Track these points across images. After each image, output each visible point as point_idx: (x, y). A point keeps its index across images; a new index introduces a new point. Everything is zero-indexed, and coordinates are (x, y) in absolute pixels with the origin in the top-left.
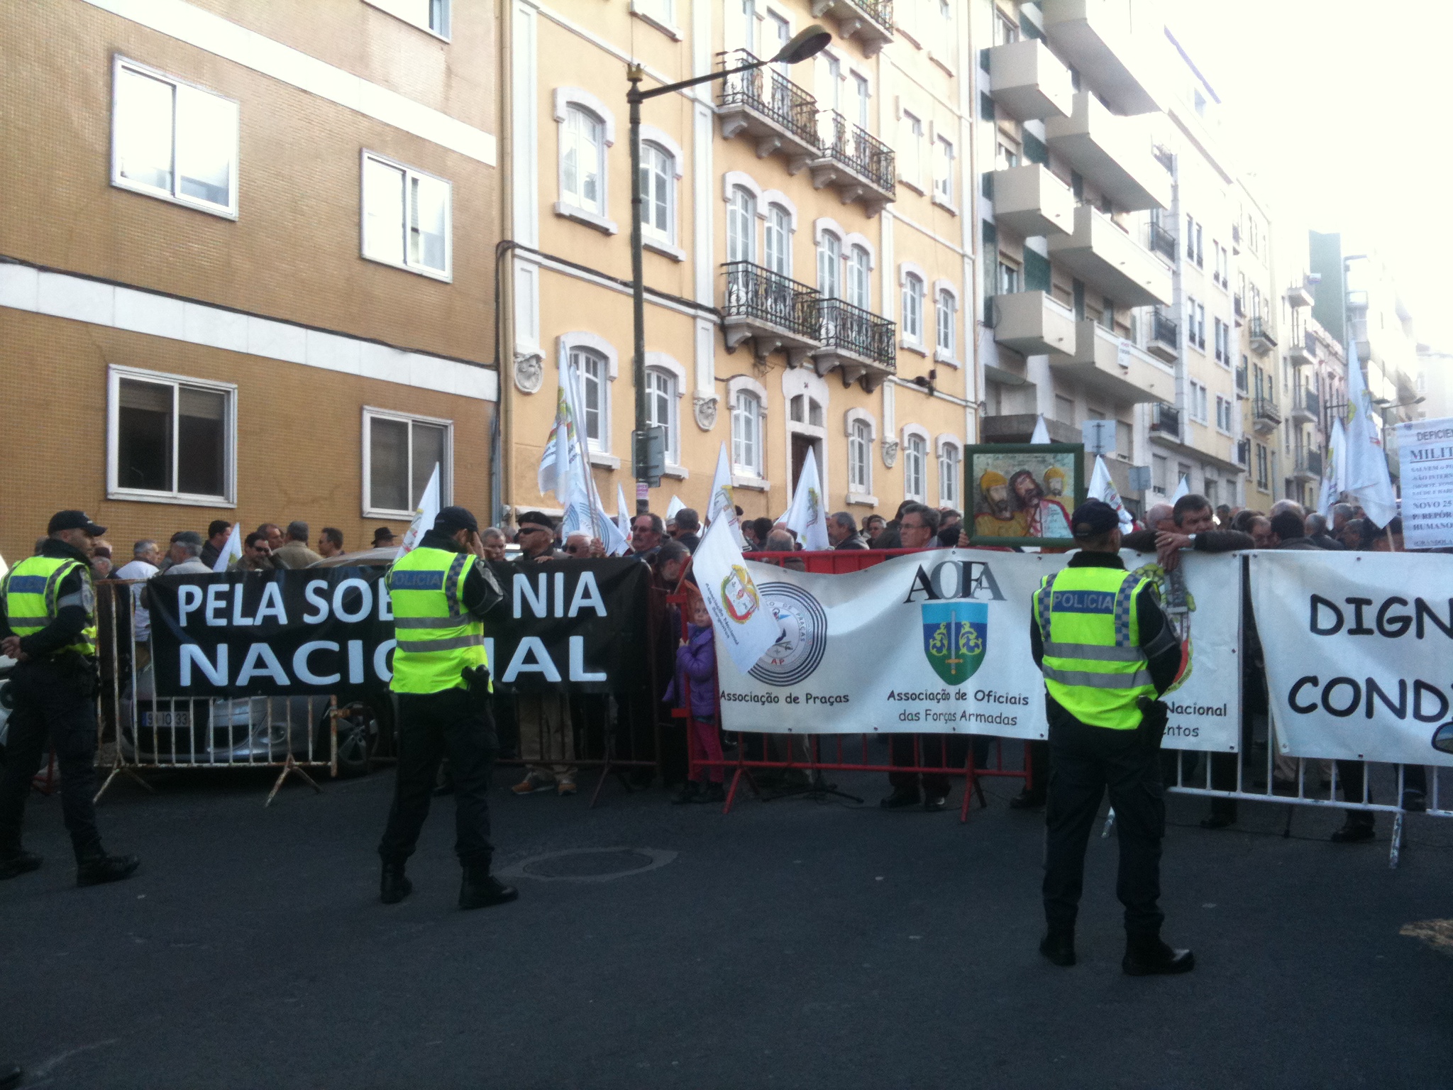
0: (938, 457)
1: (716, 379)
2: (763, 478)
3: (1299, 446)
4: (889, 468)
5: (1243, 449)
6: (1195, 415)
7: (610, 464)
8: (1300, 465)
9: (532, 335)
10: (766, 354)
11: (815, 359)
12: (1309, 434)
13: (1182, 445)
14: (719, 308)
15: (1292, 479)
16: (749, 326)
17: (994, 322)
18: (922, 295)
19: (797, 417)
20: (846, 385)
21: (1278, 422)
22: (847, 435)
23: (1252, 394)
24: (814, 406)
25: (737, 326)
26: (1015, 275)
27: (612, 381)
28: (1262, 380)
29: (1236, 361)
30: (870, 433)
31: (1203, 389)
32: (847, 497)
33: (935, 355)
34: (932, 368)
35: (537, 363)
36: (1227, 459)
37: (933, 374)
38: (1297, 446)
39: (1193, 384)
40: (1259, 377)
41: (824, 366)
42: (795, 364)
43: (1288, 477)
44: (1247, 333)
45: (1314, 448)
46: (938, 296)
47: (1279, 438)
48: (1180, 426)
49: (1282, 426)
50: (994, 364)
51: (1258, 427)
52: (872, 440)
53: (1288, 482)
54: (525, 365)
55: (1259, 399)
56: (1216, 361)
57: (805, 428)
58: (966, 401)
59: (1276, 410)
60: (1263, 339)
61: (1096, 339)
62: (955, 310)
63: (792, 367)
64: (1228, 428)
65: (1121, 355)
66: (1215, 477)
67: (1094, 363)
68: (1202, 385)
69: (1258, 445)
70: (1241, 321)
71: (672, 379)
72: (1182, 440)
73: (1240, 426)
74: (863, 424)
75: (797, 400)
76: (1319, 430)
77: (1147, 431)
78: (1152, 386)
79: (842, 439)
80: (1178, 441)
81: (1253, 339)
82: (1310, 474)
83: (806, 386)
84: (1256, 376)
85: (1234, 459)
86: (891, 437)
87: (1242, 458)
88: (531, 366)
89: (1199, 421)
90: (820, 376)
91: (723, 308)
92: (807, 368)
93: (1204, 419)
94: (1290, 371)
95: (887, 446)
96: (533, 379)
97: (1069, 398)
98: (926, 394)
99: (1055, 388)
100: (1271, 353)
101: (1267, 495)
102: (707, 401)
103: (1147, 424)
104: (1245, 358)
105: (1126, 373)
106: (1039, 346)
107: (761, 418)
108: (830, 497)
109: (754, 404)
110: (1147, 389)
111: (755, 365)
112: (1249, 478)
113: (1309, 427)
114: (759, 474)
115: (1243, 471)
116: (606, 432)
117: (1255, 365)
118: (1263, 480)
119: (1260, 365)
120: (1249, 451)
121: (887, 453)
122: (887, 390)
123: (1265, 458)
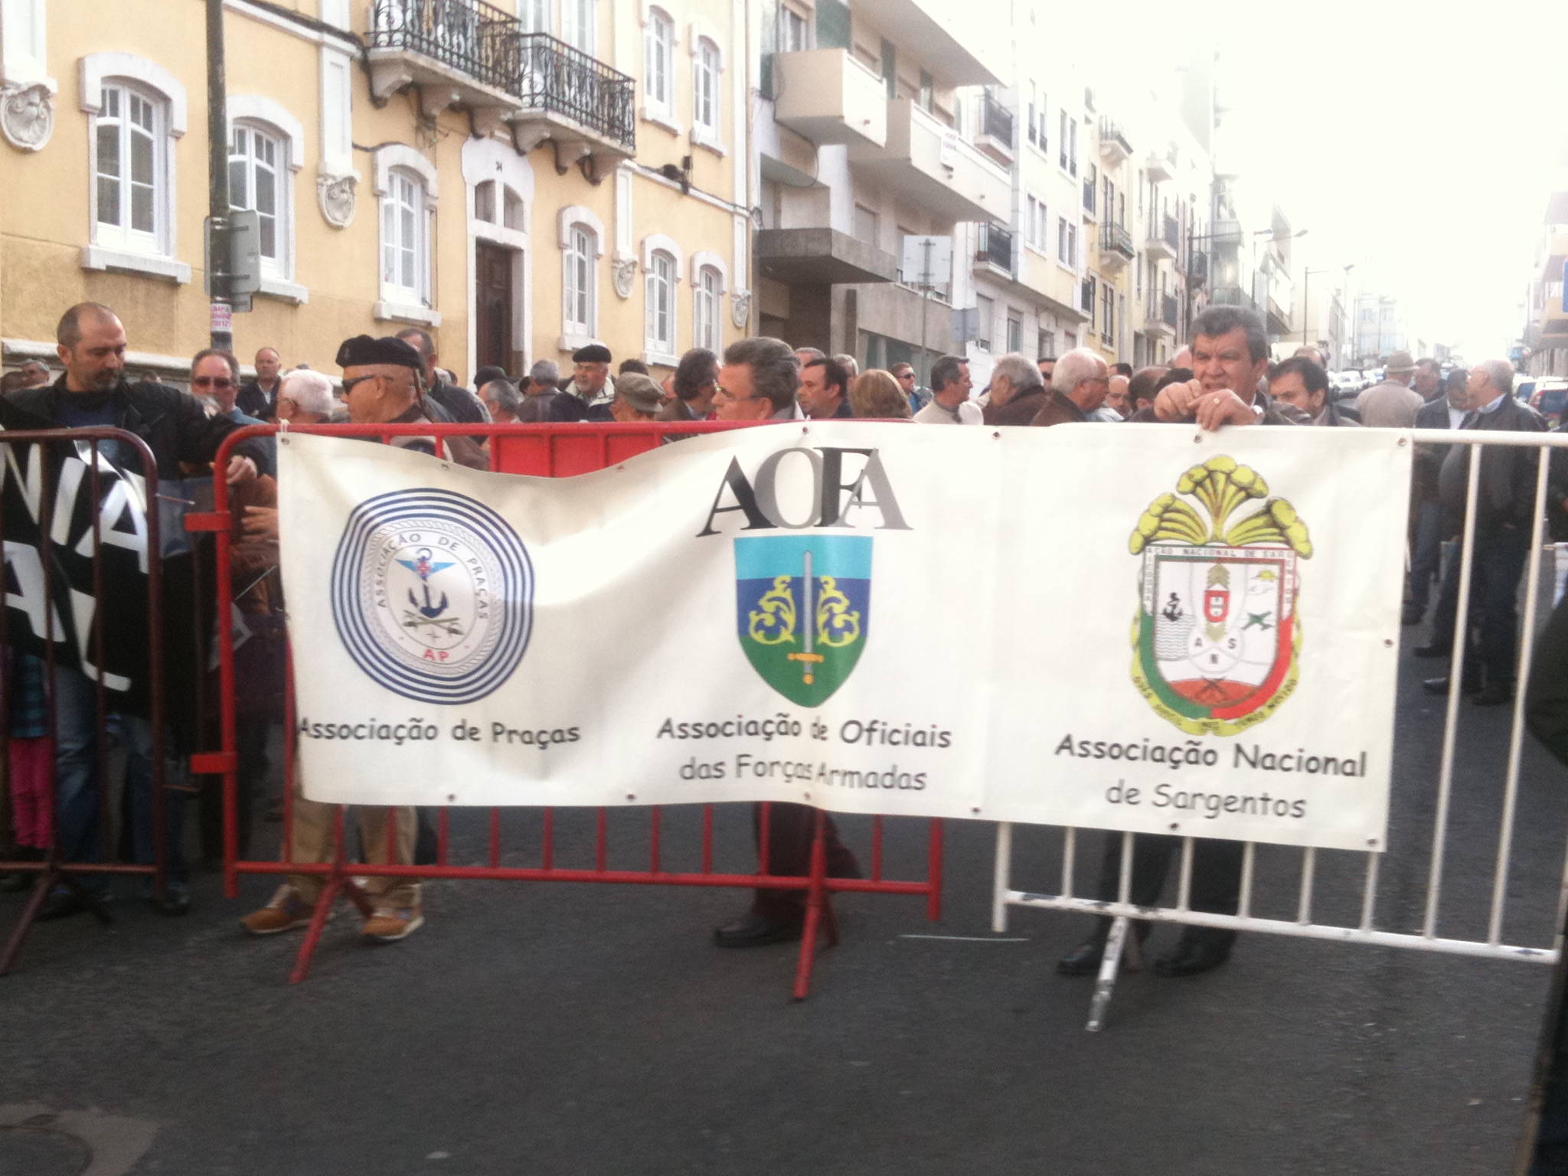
0: (693, 286)
1: (355, 146)
2: (430, 307)
3: (1152, 291)
4: (622, 299)
5: (1088, 290)
6: (1032, 242)
7: (172, 273)
8: (1151, 315)
9: (33, 53)
10: (436, 112)
11: (513, 126)
12: (1164, 274)
13: (1015, 282)
14: (359, 33)
15: (1142, 332)
16: (408, 64)
17: (775, 91)
18: (673, 43)
19: (486, 215)
20: (561, 170)
21: (1130, 256)
22: (561, 246)
23: (1099, 218)
24: (512, 200)
25: (389, 63)
26: (803, 26)
27: (177, 138)
28: (1112, 199)
29: (1083, 171)
30: (595, 245)
31: (1043, 207)
32: (560, 340)
33: (691, 134)
34: (687, 154)
35: (42, 99)
36: (1069, 306)
37: (687, 162)
38: (1149, 289)
39: (1032, 199)
40: (1109, 195)
41: (528, 137)
42: (482, 132)
43: (1137, 331)
44: (1097, 136)
45: (1170, 292)
46: (696, 46)
47: (1130, 279)
48: (1012, 256)
49: (1134, 261)
50: (774, 154)
51: (1106, 261)
52: (598, 257)
53: (1138, 337)
54: (20, 103)
55: (1108, 224)
56: (1060, 168)
57: (498, 232)
58: (735, 206)
59: (1129, 240)
60: (1117, 143)
61: (912, 124)
62: (719, 70)
63: (478, 136)
64: (1071, 262)
65: (945, 151)
66: (1052, 329)
67: (909, 159)
68: (1043, 201)
69: (1105, 286)
70: (1091, 116)
71: (282, 144)
72: (1015, 275)
73: (1086, 260)
74: (585, 231)
75: (484, 188)
76: (1177, 269)
77: (970, 261)
78: (982, 197)
79: (553, 253)
80: (1009, 277)
81: (1104, 142)
82: (1165, 327)
83: (499, 167)
84: (1106, 193)
85: (1077, 305)
86: (627, 252)
87: (1087, 303)
88: (31, 104)
89: (1037, 250)
90: (520, 152)
91: (367, 34)
92: (500, 140)
93: (1043, 247)
94: (1146, 186)
95: (621, 265)
96: (36, 126)
97: (873, 209)
98: (677, 191)
99: (854, 196)
100: (1124, 163)
101: (1112, 353)
102: (339, 179)
103: (972, 252)
104: (1094, 168)
105: (950, 177)
106: (836, 131)
107: (427, 213)
108: (534, 341)
109: (417, 190)
110: (977, 202)
111: (418, 129)
112: (1091, 331)
113: (1164, 265)
114: (424, 301)
115: (1085, 320)
116: (167, 222)
117: (1105, 178)
118: (1108, 334)
119: (1110, 178)
120: (1094, 294)
121: (621, 276)
122: (621, 181)
123: (1112, 305)
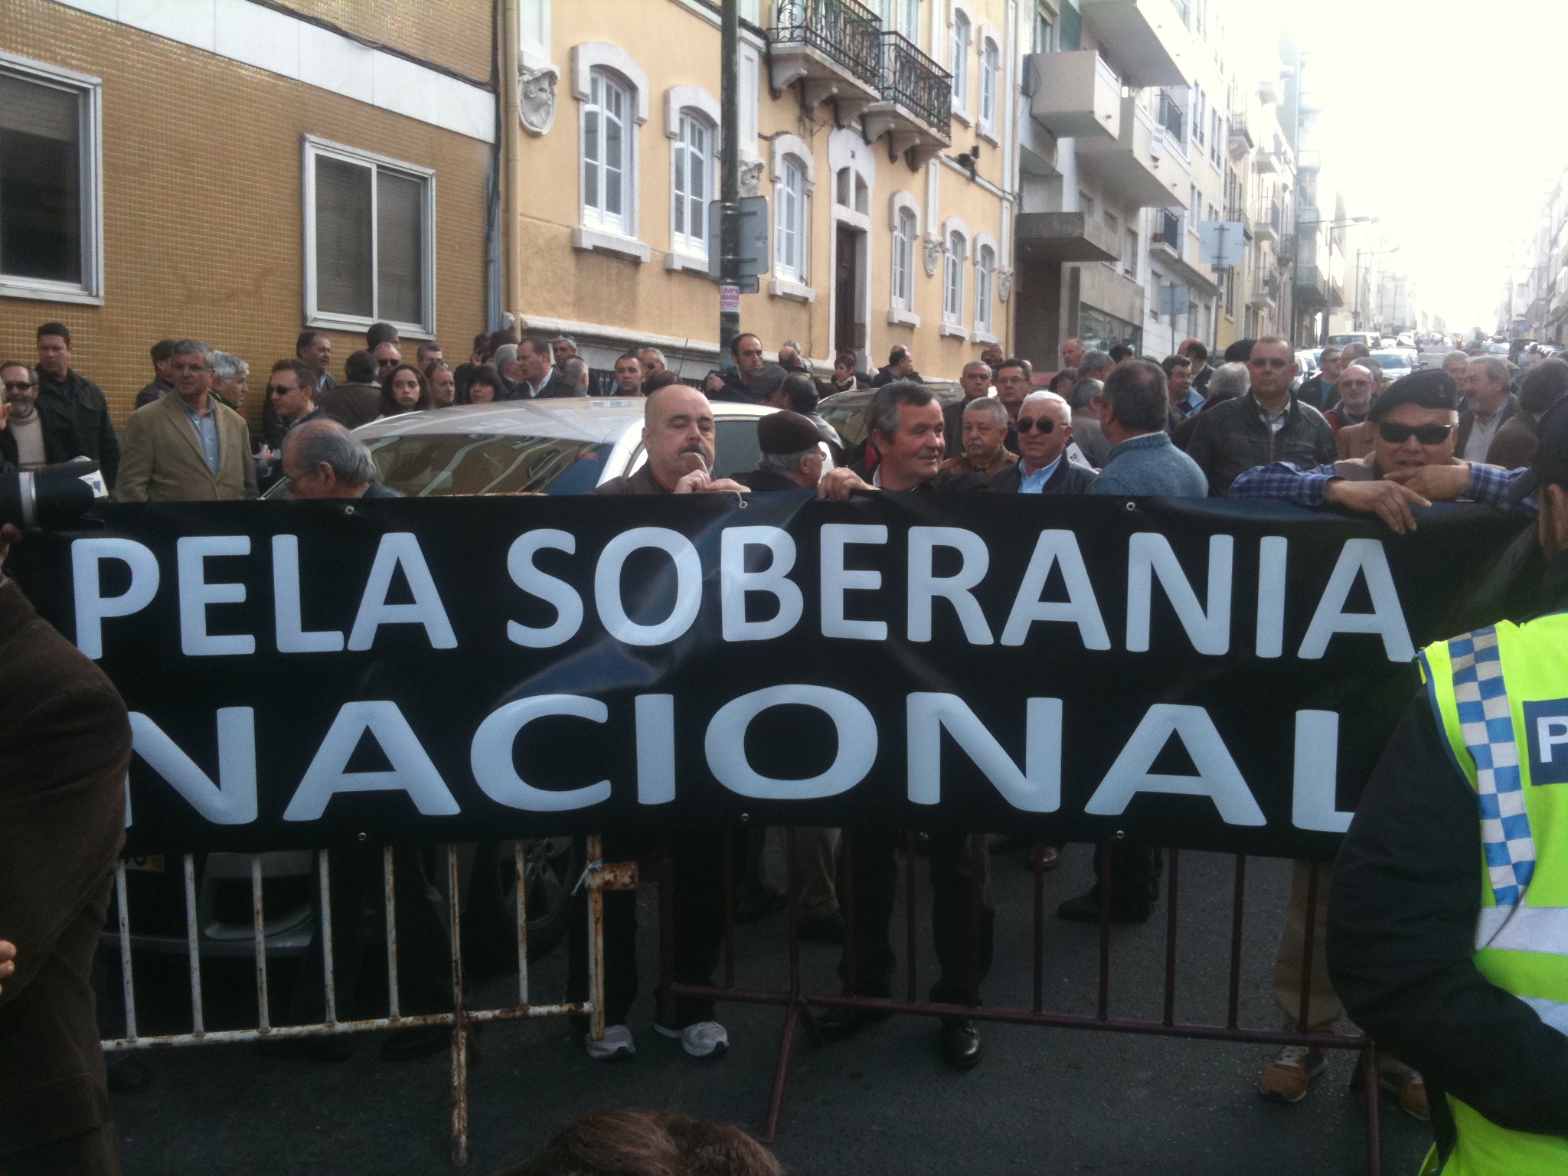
0: (975, 264)
1: (760, 136)
2: (807, 284)
3: (1257, 268)
4: (929, 276)
6: (1192, 225)
7: (638, 254)
8: (1256, 289)
9: (541, 42)
10: (816, 104)
11: (863, 119)
12: (1265, 253)
13: (1180, 261)
14: (764, 28)
15: (1250, 305)
16: (807, 59)
17: (1032, 88)
18: (968, 43)
19: (842, 200)
20: (893, 158)
22: (892, 228)
24: (861, 185)
25: (790, 58)
26: (1048, 29)
27: (640, 125)
30: (913, 227)
31: (1199, 194)
32: (890, 314)
33: (978, 126)
34: (974, 145)
35: (550, 85)
37: (975, 151)
38: (1255, 268)
39: (1193, 187)
40: (1233, 184)
41: (876, 128)
42: (845, 123)
43: (1247, 303)
44: (1228, 130)
46: (984, 47)
48: (1178, 238)
49: (1250, 242)
50: (1029, 146)
52: (915, 237)
53: (1248, 308)
54: (532, 88)
56: (1211, 160)
57: (849, 215)
58: (1004, 191)
60: (1244, 139)
61: (1135, 119)
62: (996, 68)
63: (840, 127)
66: (1197, 302)
67: (1131, 151)
68: (1200, 190)
70: (1229, 114)
71: (709, 132)
72: (1181, 254)
74: (907, 213)
75: (843, 173)
76: (1273, 250)
77: (1149, 241)
78: (1175, 185)
79: (886, 234)
80: (1176, 256)
83: (853, 156)
84: (1231, 183)
86: (935, 235)
88: (541, 90)
89: (1194, 232)
90: (867, 142)
91: (770, 29)
92: (854, 130)
94: (1256, 177)
95: (931, 246)
96: (543, 112)
97: (1090, 195)
98: (967, 178)
99: (1079, 184)
100: (1245, 156)
101: (1232, 323)
102: (751, 166)
103: (1150, 234)
105: (1156, 167)
106: (1084, 125)
107: (805, 197)
108: (873, 311)
109: (798, 177)
110: (1170, 189)
111: (800, 120)
112: (1220, 301)
113: (1266, 246)
114: (801, 278)
116: (632, 204)
117: (1231, 170)
119: (1234, 170)
121: (930, 256)
122: (932, 168)
123: (1232, 280)
